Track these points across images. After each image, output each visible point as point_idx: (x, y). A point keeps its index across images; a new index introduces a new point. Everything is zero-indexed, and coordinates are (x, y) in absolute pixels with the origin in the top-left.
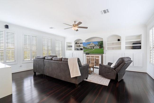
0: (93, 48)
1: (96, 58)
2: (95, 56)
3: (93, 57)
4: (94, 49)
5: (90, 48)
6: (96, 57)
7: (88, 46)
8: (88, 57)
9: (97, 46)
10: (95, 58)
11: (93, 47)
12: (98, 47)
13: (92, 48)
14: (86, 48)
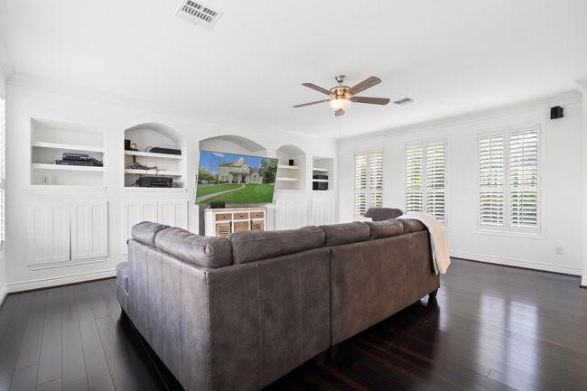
0: (243, 181)
1: (253, 220)
2: (249, 211)
3: (242, 216)
4: (244, 186)
5: (231, 178)
6: (253, 215)
7: (224, 174)
8: (224, 217)
9: (257, 175)
10: (249, 220)
11: (243, 178)
12: (260, 180)
13: (240, 179)
14: (211, 178)
